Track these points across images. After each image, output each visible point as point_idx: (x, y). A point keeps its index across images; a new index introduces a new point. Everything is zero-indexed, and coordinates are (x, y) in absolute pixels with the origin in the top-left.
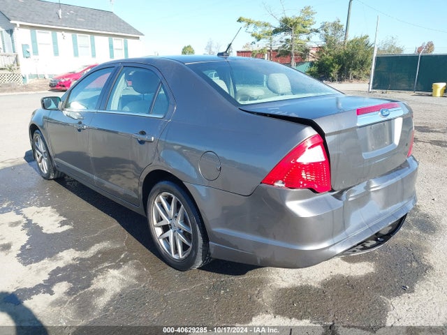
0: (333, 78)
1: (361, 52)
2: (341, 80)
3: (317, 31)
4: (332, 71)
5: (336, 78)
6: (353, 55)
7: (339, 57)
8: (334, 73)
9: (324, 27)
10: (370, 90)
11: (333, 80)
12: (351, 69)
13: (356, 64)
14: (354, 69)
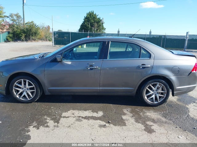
0: (23, 40)
1: (34, 29)
2: (26, 40)
3: (8, 17)
4: (21, 36)
5: (24, 40)
6: (30, 30)
7: (23, 30)
8: (23, 37)
9: (11, 16)
10: (54, 45)
11: (23, 41)
12: (31, 36)
13: (32, 34)
14: (32, 36)
